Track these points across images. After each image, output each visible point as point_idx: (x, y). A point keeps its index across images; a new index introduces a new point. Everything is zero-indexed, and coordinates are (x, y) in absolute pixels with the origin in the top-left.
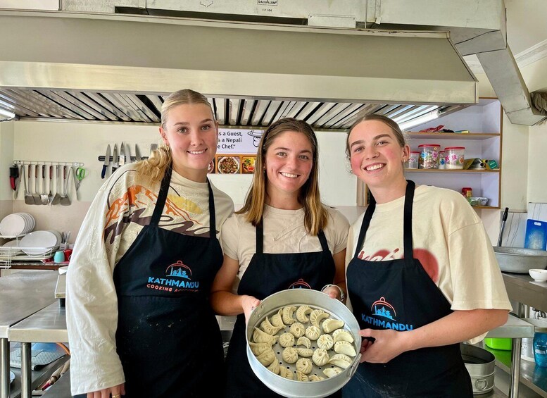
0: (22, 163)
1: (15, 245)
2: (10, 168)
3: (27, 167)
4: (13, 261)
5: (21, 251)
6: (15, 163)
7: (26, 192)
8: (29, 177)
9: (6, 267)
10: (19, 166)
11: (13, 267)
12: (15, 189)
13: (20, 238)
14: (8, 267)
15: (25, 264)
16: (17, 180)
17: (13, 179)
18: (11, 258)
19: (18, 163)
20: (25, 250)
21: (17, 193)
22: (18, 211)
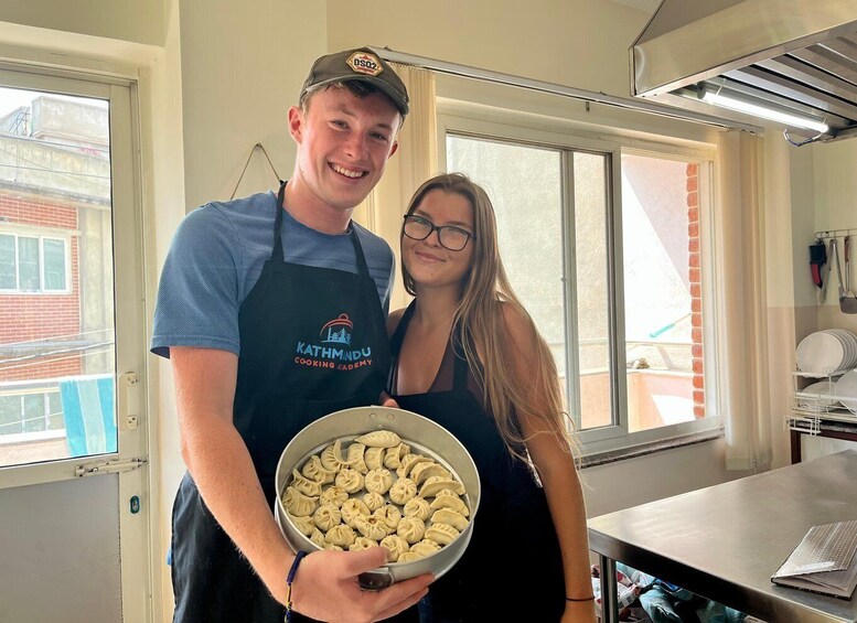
0: (831, 234)
1: (825, 390)
2: (811, 247)
3: (841, 241)
4: (824, 422)
5: (839, 403)
6: (819, 236)
7: (841, 289)
8: (847, 260)
9: (811, 431)
10: (827, 242)
11: (824, 434)
12: (820, 286)
13: (836, 378)
14: (815, 432)
15: (847, 430)
16: (824, 268)
17: (816, 266)
18: (819, 416)
19: (824, 235)
20: (844, 402)
21: (826, 290)
22: (827, 327)
